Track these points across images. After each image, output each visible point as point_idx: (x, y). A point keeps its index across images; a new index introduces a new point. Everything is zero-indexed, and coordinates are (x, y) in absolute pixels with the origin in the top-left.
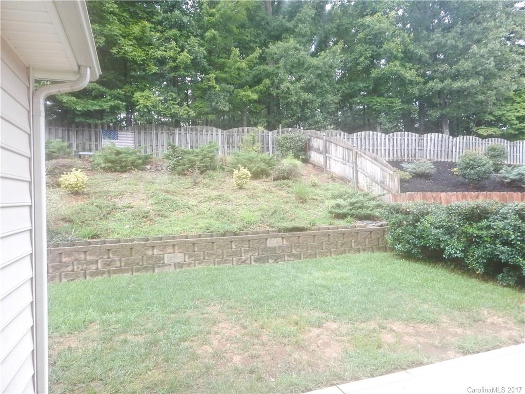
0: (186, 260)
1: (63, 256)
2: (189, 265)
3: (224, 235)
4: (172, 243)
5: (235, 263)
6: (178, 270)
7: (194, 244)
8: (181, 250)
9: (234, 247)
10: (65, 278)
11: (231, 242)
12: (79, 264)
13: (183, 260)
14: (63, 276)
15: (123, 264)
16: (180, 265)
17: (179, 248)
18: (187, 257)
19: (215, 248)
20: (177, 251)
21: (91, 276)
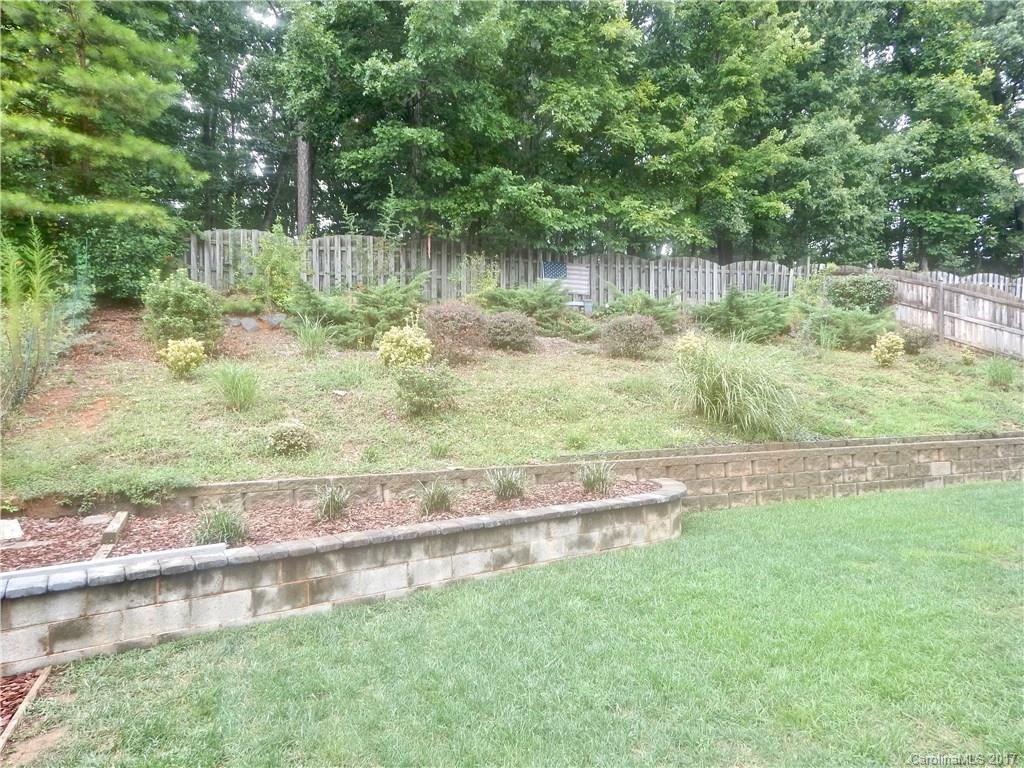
0: (954, 471)
1: (832, 459)
2: (958, 479)
3: (981, 437)
4: (937, 447)
5: (1005, 479)
6: (948, 486)
7: (959, 449)
8: (947, 458)
9: (1000, 454)
10: (840, 491)
11: (997, 447)
12: (851, 472)
13: (949, 472)
14: (837, 489)
15: (892, 475)
16: (949, 479)
17: (946, 454)
18: (954, 467)
19: (981, 455)
20: (943, 459)
21: (864, 490)
